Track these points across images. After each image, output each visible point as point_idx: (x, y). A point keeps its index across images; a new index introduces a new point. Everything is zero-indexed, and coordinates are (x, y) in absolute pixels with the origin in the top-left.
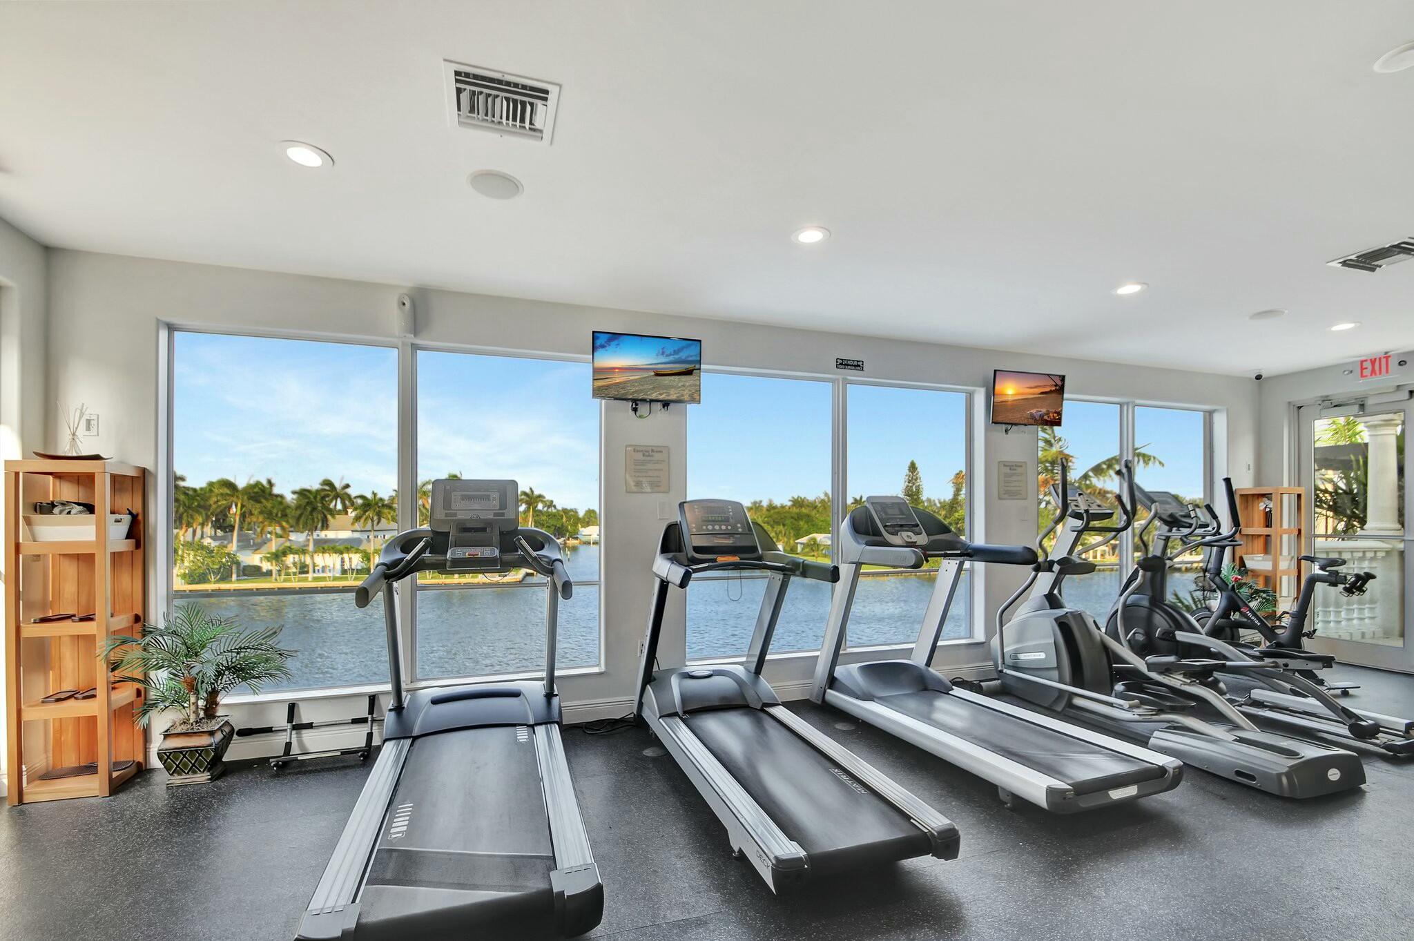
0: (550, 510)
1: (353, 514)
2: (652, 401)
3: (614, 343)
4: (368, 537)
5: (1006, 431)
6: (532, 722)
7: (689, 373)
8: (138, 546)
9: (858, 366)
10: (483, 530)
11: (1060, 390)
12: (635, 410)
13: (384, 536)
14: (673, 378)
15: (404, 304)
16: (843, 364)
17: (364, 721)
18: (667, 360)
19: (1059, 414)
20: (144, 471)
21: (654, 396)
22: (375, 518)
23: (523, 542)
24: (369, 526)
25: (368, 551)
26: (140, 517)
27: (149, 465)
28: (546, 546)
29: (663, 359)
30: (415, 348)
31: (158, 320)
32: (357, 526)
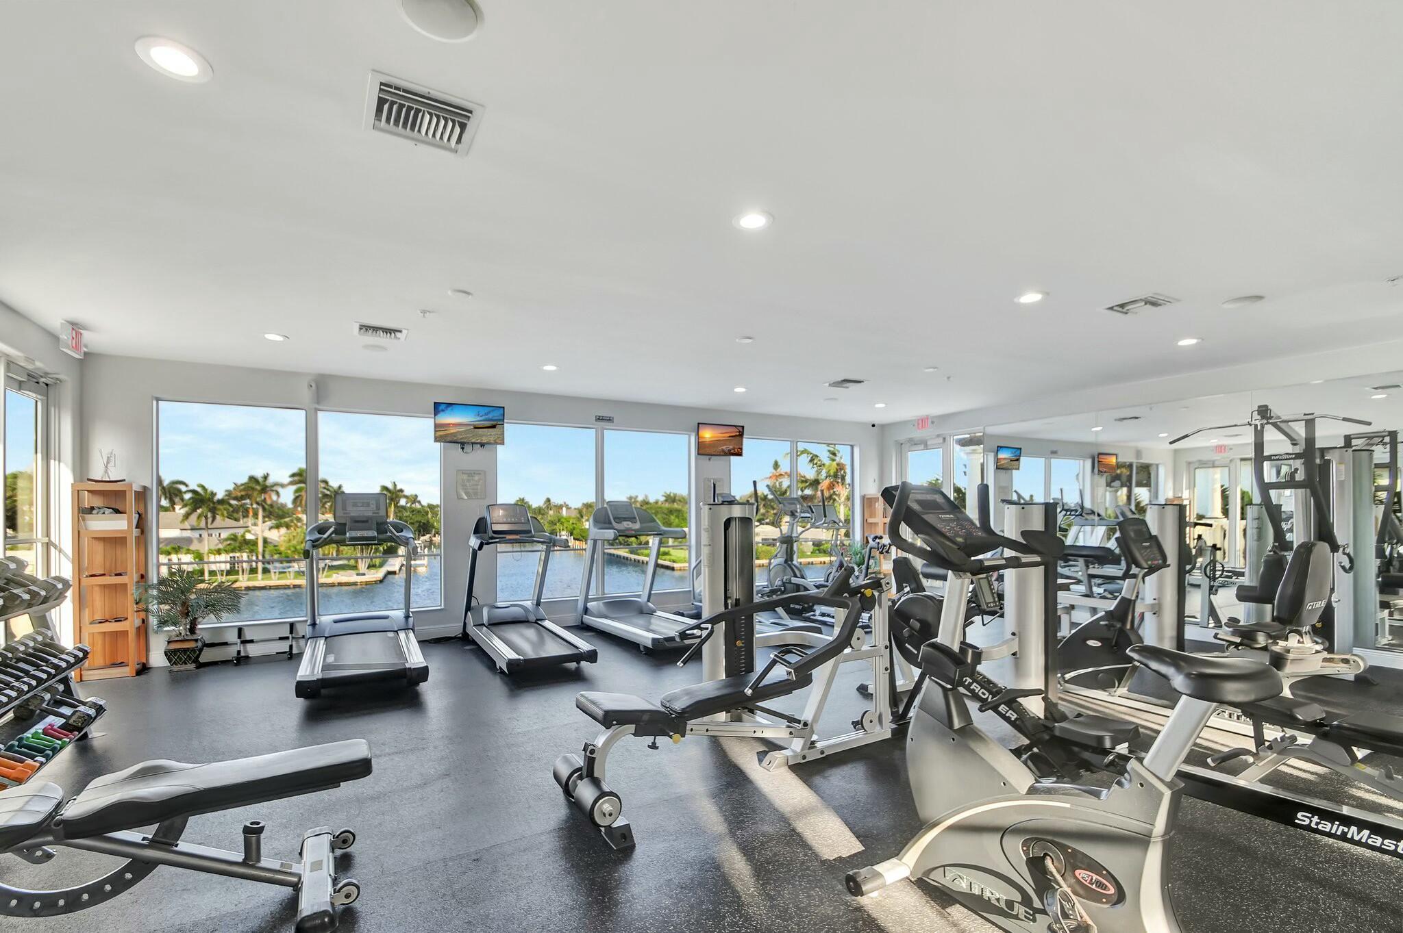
0: (413, 506)
1: (183, 511)
2: (473, 443)
3: (450, 408)
4: (200, 535)
5: (709, 459)
6: (396, 629)
7: (493, 427)
8: (142, 532)
9: (609, 420)
10: (367, 521)
11: (741, 435)
12: (463, 448)
13: (220, 534)
14: (484, 430)
15: (311, 386)
16: (599, 419)
17: (287, 638)
18: (481, 419)
19: (741, 449)
20: (145, 488)
21: (473, 441)
22: (209, 515)
23: (391, 528)
24: (203, 524)
25: (202, 551)
26: (143, 516)
27: (148, 484)
28: (404, 530)
29: (479, 419)
30: (317, 410)
31: (153, 396)
32: (187, 525)
